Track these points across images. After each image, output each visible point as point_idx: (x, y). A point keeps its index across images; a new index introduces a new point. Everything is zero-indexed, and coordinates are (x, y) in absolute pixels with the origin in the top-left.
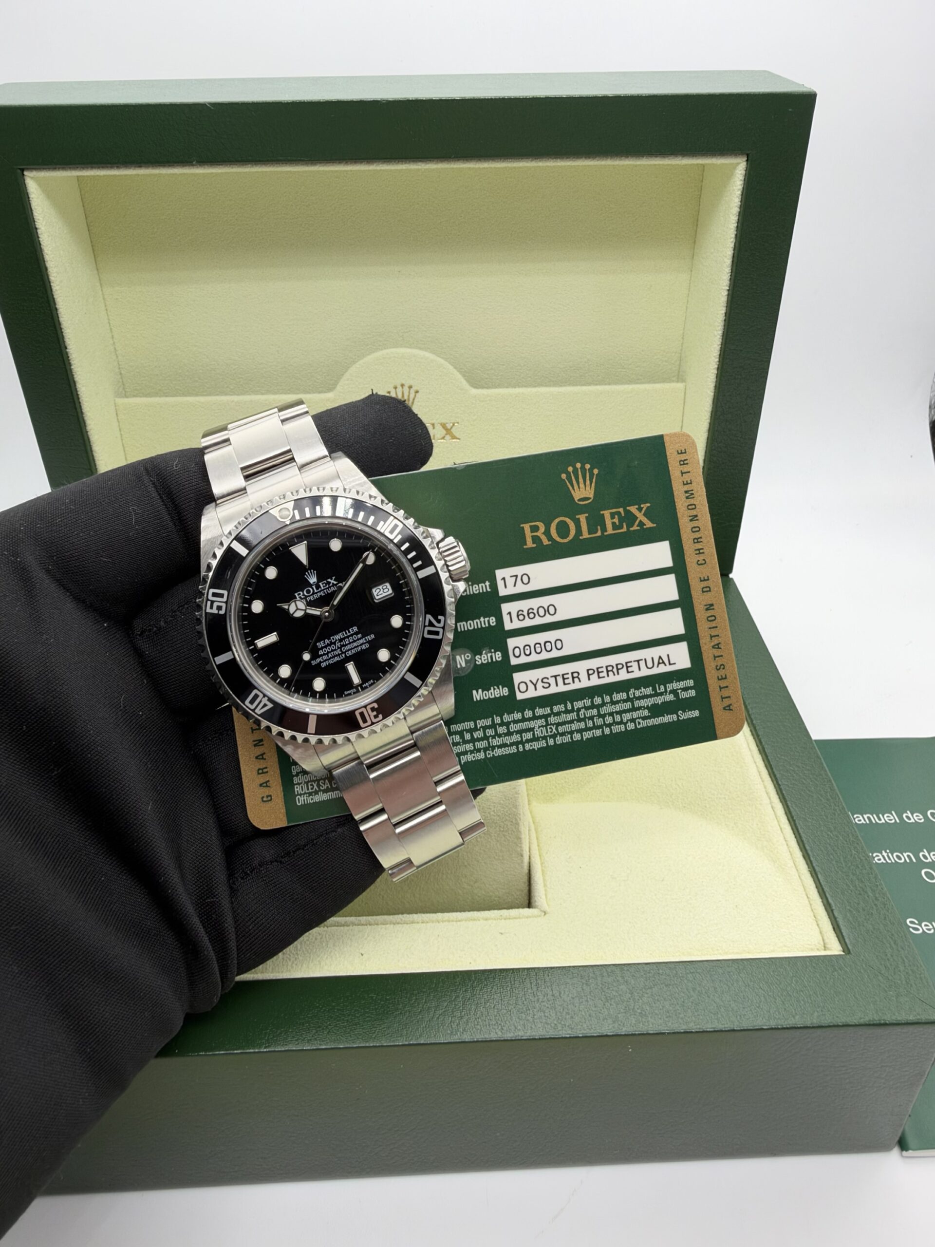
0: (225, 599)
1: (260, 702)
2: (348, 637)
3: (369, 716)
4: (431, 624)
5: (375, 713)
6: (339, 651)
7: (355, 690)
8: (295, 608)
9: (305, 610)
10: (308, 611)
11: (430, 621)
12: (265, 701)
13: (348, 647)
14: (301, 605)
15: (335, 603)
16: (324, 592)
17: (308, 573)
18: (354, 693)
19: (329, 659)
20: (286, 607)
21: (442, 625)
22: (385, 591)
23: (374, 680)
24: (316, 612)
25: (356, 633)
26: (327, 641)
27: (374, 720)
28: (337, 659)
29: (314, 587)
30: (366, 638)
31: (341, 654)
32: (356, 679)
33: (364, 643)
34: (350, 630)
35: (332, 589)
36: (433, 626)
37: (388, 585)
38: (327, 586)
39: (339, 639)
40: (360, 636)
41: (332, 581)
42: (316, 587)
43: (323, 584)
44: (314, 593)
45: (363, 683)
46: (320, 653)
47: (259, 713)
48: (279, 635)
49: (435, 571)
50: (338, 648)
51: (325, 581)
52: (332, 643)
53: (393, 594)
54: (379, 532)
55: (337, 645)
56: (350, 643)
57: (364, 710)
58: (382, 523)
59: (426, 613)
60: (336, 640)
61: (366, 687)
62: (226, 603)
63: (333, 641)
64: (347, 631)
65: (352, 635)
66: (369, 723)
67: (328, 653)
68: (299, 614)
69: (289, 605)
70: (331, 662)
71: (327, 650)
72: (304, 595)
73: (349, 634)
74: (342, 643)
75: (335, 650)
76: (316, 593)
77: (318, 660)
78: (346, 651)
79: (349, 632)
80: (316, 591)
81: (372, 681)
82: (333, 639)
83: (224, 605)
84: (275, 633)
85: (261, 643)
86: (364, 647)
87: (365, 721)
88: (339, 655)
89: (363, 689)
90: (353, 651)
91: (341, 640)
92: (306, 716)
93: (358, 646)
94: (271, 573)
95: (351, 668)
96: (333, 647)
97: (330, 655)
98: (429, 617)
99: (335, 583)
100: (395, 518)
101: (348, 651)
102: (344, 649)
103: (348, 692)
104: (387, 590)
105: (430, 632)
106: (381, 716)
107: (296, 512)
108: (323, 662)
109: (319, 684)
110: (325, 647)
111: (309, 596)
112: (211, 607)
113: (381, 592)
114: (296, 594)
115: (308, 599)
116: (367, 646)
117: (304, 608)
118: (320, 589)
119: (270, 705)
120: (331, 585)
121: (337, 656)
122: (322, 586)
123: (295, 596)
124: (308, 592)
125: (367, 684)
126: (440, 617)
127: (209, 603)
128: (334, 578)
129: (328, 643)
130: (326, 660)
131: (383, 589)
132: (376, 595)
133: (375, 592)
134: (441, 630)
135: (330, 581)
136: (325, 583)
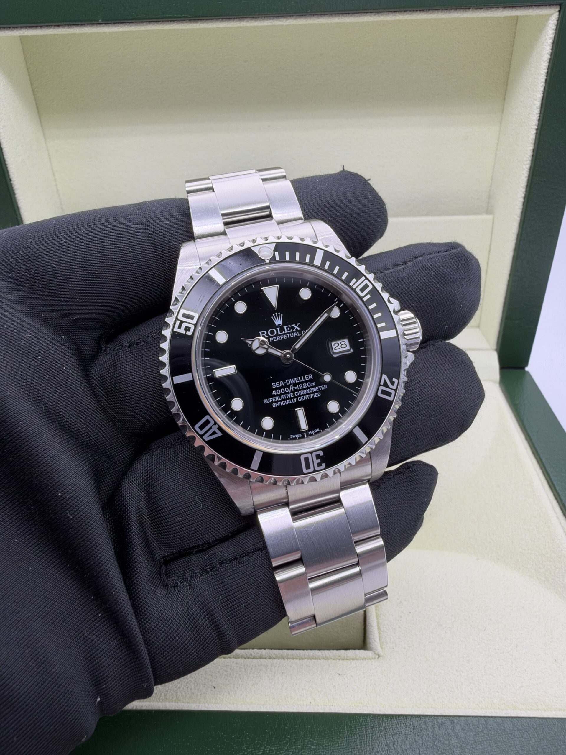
0: (194, 321)
1: (211, 428)
2: (302, 383)
3: (313, 462)
4: (385, 384)
5: (319, 461)
6: (291, 395)
7: (300, 435)
8: (258, 345)
9: (267, 349)
10: (270, 350)
11: (385, 381)
12: (215, 428)
13: (301, 393)
14: (264, 344)
15: (297, 347)
16: (287, 336)
17: (275, 315)
18: (299, 438)
19: (281, 401)
20: (250, 342)
21: (394, 387)
22: (343, 346)
23: (320, 429)
24: (277, 353)
25: (311, 381)
26: (282, 383)
27: (317, 468)
28: (288, 402)
29: (278, 329)
30: (320, 387)
31: (293, 398)
32: (304, 425)
33: (317, 392)
34: (305, 376)
35: (295, 334)
36: (388, 387)
37: (347, 341)
38: (291, 331)
39: (293, 384)
40: (314, 384)
41: (296, 327)
42: (280, 329)
43: (287, 328)
44: (277, 335)
45: (310, 430)
46: (273, 394)
47: (207, 439)
48: (238, 368)
49: (396, 335)
51: (290, 326)
52: (286, 386)
53: (352, 351)
54: (351, 287)
55: (291, 388)
56: (303, 389)
57: (309, 455)
58: (354, 280)
59: (382, 372)
60: (291, 384)
61: (311, 435)
62: (195, 325)
63: (287, 384)
64: (302, 377)
65: (306, 382)
66: (312, 470)
67: (281, 394)
68: (261, 352)
69: (253, 341)
70: (282, 403)
71: (281, 391)
72: (267, 334)
73: (303, 380)
74: (296, 388)
75: (288, 393)
76: (280, 335)
77: (271, 400)
78: (298, 396)
79: (304, 378)
80: (279, 333)
81: (318, 430)
82: (288, 382)
83: (192, 327)
84: (234, 366)
85: (220, 372)
86: (315, 395)
87: (308, 467)
88: (291, 398)
89: (308, 435)
90: (305, 398)
91: (295, 385)
92: (252, 451)
93: (310, 393)
94: (241, 307)
95: (301, 413)
96: (286, 390)
97: (282, 397)
98: (385, 377)
99: (299, 329)
100: (367, 278)
101: (300, 396)
102: (297, 394)
103: (294, 436)
104: (344, 346)
105: (383, 392)
106: (324, 465)
107: (277, 254)
108: (275, 402)
109: (268, 423)
110: (280, 388)
111: (273, 337)
112: (180, 327)
113: (339, 347)
114: (260, 333)
115: (271, 339)
116: (319, 394)
117: (267, 347)
118: (283, 332)
119: (219, 434)
120: (295, 330)
121: (289, 399)
123: (259, 333)
125: (313, 431)
126: (394, 380)
127: (178, 322)
128: (298, 324)
129: (282, 385)
130: (277, 401)
131: (342, 345)
132: (335, 349)
133: (334, 345)
134: (393, 392)
135: (295, 326)
136: (289, 327)
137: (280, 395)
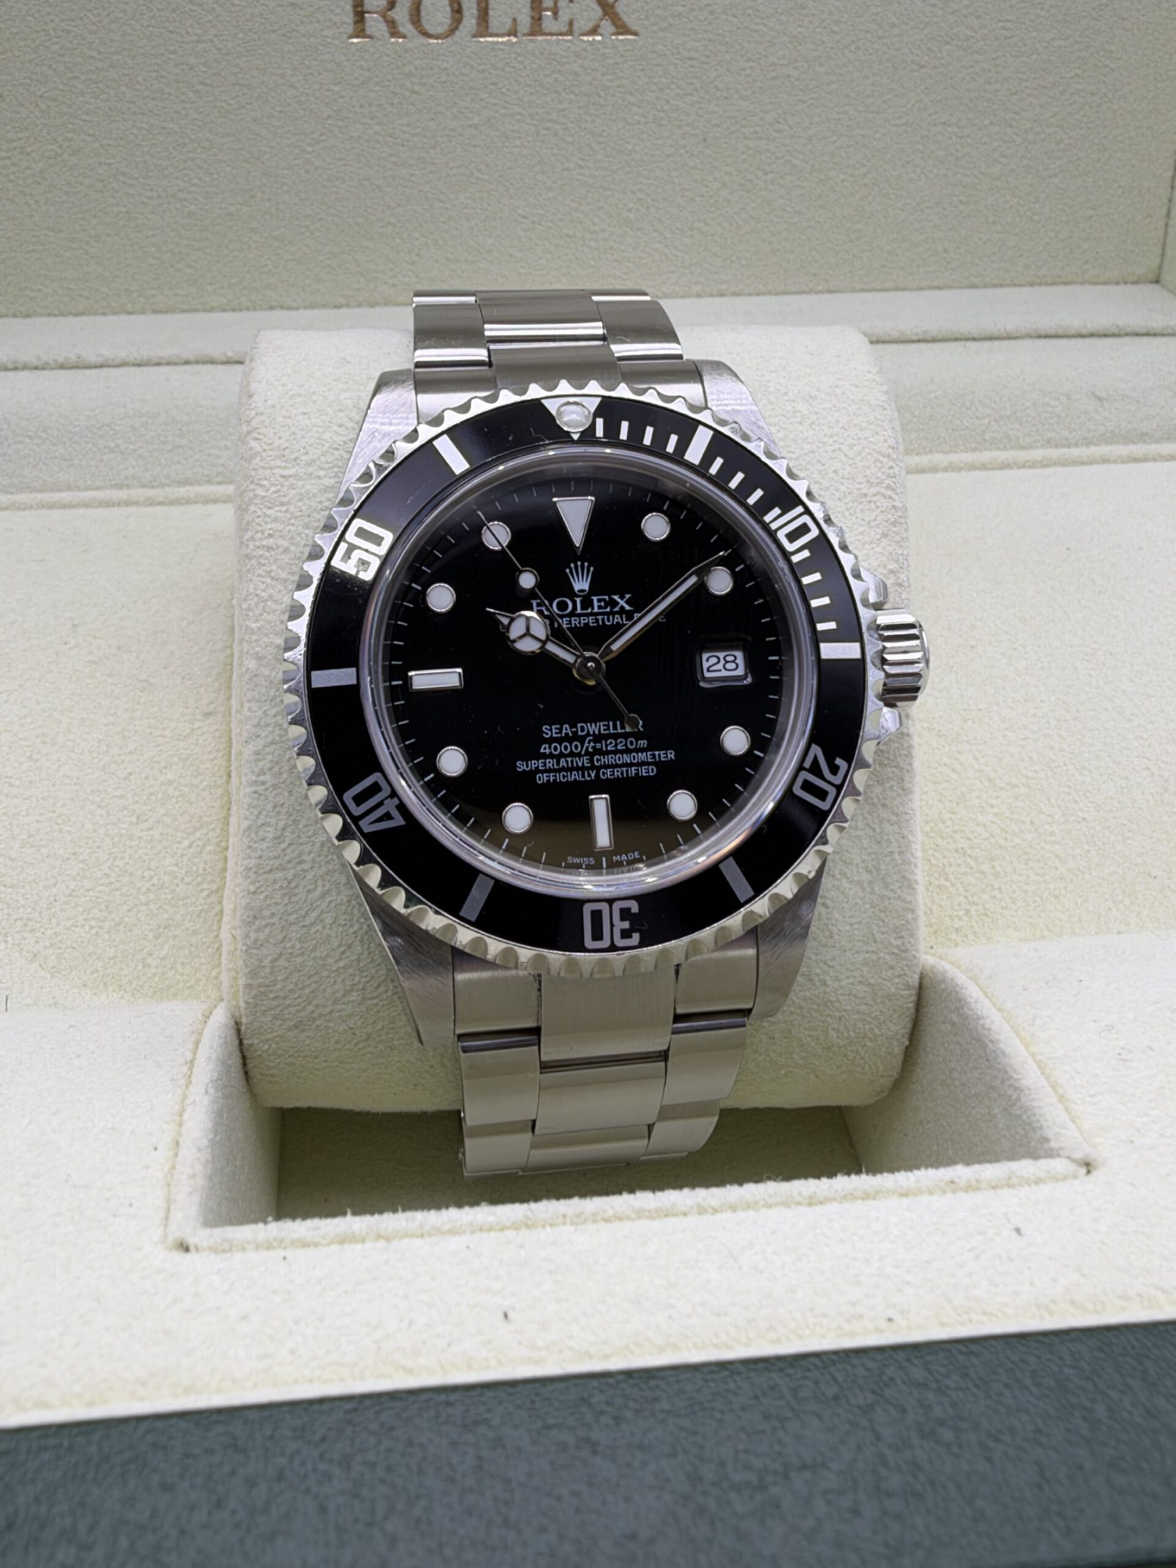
0: (382, 550)
1: (380, 804)
2: (616, 737)
3: (612, 925)
4: (815, 769)
5: (626, 925)
6: (585, 761)
7: (592, 861)
8: (523, 631)
9: (544, 643)
10: (551, 647)
11: (815, 760)
12: (390, 806)
13: (610, 759)
14: (540, 629)
15: (615, 647)
16: (597, 621)
17: (576, 567)
18: (588, 864)
19: (559, 770)
20: (505, 621)
21: (836, 779)
22: (728, 666)
23: (641, 853)
24: (566, 655)
26: (567, 729)
27: (619, 942)
28: (574, 776)
29: (578, 600)
30: (657, 753)
31: (588, 769)
32: (603, 837)
33: (648, 764)
34: (627, 723)
35: (617, 619)
36: (820, 776)
37: (739, 655)
38: (608, 609)
39: (594, 735)
40: (643, 743)
41: (622, 603)
42: (581, 602)
43: (599, 601)
44: (573, 614)
45: (616, 850)
46: (542, 751)
47: (366, 829)
48: (467, 677)
49: (858, 655)
50: (587, 753)
51: (607, 598)
52: (575, 737)
53: (748, 680)
54: (766, 527)
55: (586, 745)
56: (615, 752)
57: (604, 907)
58: (777, 511)
59: (812, 740)
60: (588, 734)
61: (620, 864)
62: (384, 559)
63: (580, 733)
64: (618, 724)
65: (626, 736)
66: (605, 943)
67: (562, 755)
68: (528, 646)
69: (512, 620)
70: (560, 778)
71: (561, 748)
72: (550, 609)
73: (620, 731)
74: (598, 746)
75: (579, 755)
76: (579, 615)
77: (533, 764)
78: (601, 767)
79: (623, 726)
80: (579, 611)
81: (637, 855)
82: (583, 729)
83: (376, 563)
84: (460, 670)
85: (424, 679)
86: (643, 771)
87: (597, 935)
88: (583, 769)
89: (610, 863)
90: (617, 773)
91: (598, 738)
92: (471, 873)
93: (631, 765)
94: (496, 536)
95: (600, 805)
96: (575, 747)
97: (563, 763)
98: (816, 750)
99: (627, 608)
100: (808, 512)
101: (606, 767)
102: (599, 760)
103: (577, 860)
104: (733, 666)
105: (807, 786)
106: (636, 938)
107: (600, 422)
108: (543, 772)
109: (518, 818)
111: (562, 616)
112: (347, 556)
113: (720, 666)
115: (557, 622)
116: (653, 771)
117: (543, 637)
118: (589, 610)
119: (399, 821)
120: (617, 609)
121: (578, 769)
122: (596, 604)
123: (531, 604)
124: (562, 606)
125: (624, 857)
126: (838, 761)
127: (343, 546)
128: (628, 596)
129: (567, 734)
130: (549, 771)
131: (727, 662)
132: (708, 670)
133: (707, 660)
134: (832, 791)
135: (619, 600)
136: (604, 600)
137: (558, 758)
